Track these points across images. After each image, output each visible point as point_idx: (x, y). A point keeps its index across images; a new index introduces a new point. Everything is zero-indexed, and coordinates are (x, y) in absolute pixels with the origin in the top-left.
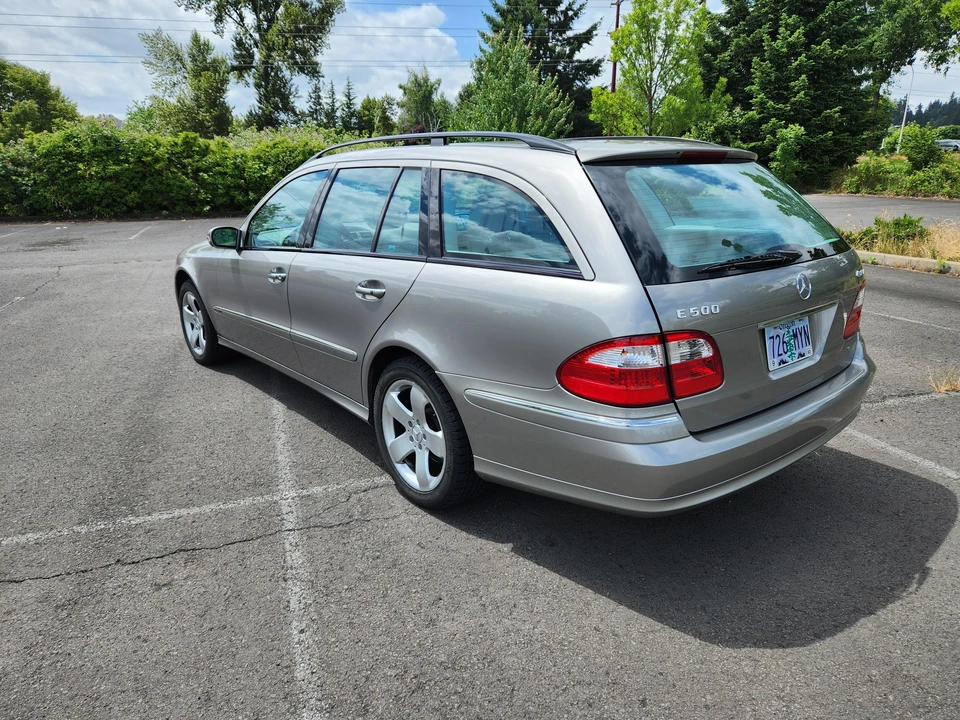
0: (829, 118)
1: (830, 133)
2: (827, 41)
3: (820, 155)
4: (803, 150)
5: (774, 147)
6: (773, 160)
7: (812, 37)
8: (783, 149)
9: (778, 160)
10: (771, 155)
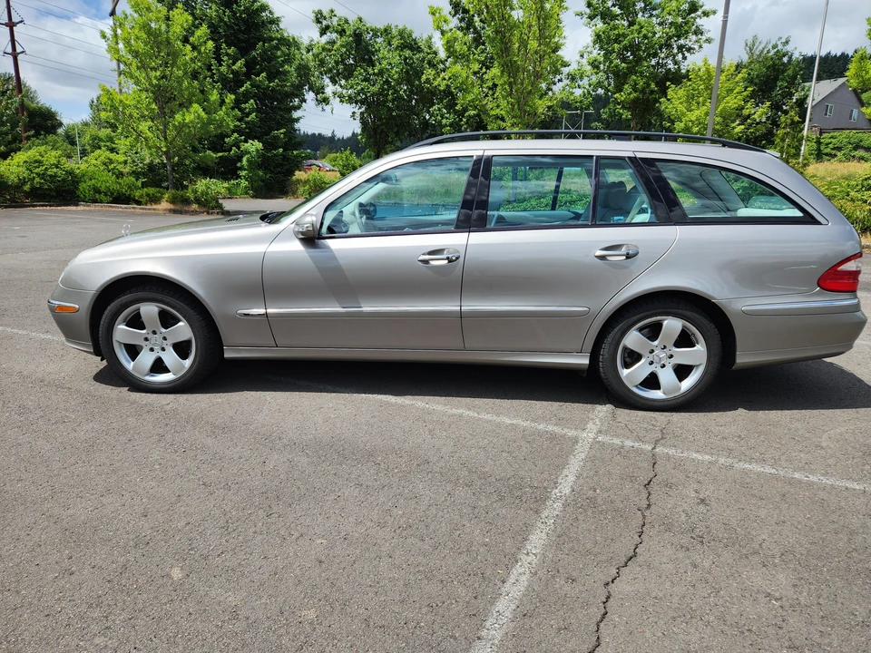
0: (276, 138)
1: (281, 150)
2: (264, 74)
3: (274, 168)
4: (263, 162)
5: (240, 158)
6: (242, 168)
7: (251, 68)
8: (248, 161)
9: (245, 170)
10: (239, 165)
